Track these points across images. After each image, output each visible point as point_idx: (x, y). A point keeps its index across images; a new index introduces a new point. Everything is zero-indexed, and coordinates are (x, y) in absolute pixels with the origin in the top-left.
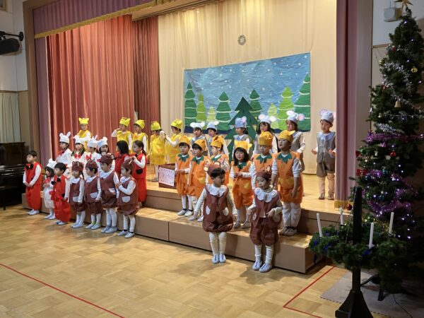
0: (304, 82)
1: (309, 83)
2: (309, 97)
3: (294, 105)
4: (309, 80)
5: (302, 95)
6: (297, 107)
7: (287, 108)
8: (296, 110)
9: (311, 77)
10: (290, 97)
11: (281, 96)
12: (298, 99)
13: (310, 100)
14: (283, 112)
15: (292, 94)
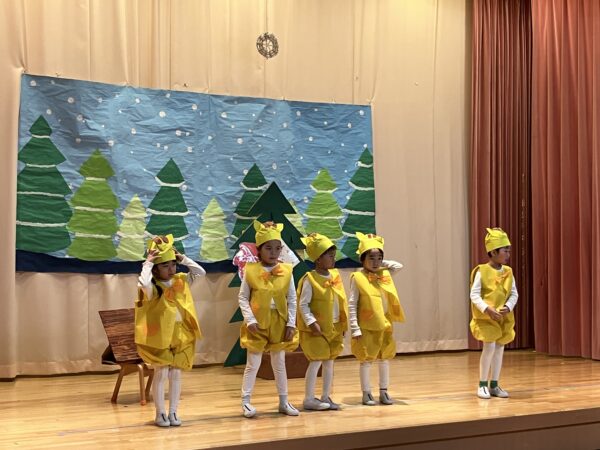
0: (360, 164)
1: (371, 168)
2: (373, 196)
3: (342, 210)
4: (372, 162)
5: (357, 190)
6: (350, 215)
7: (326, 215)
8: (347, 220)
9: (374, 155)
10: (330, 192)
11: (311, 186)
12: (351, 198)
13: (373, 203)
14: (316, 224)
15: (335, 186)
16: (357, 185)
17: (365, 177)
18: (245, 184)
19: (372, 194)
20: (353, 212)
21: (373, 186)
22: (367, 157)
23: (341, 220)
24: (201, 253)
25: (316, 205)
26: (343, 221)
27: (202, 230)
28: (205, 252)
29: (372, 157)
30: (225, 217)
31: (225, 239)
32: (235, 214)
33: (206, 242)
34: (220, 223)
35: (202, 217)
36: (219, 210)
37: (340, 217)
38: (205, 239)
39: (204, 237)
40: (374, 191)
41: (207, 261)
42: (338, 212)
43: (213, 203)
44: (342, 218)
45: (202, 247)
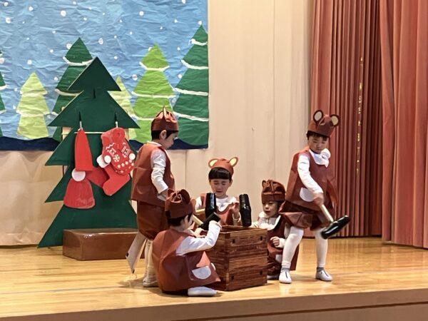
0: (194, 42)
1: (206, 46)
2: (207, 76)
3: (174, 89)
4: (206, 40)
5: (190, 70)
6: (181, 94)
7: (156, 94)
8: (178, 100)
9: (209, 33)
10: (161, 70)
11: (141, 63)
12: (183, 77)
13: (207, 82)
14: (145, 103)
15: (166, 64)
16: (190, 64)
17: (199, 56)
18: (68, 58)
19: (206, 74)
20: (185, 92)
21: (207, 64)
22: (202, 35)
23: (172, 99)
24: (18, 129)
25: (145, 83)
26: (174, 101)
27: (20, 105)
28: (23, 129)
29: (207, 35)
30: (45, 93)
31: (46, 116)
32: (57, 90)
33: (25, 118)
34: (40, 99)
35: (21, 92)
36: (40, 85)
37: (172, 96)
38: (23, 115)
39: (22, 113)
40: (208, 70)
41: (26, 139)
42: (169, 91)
43: (33, 77)
44: (174, 97)
45: (20, 123)
